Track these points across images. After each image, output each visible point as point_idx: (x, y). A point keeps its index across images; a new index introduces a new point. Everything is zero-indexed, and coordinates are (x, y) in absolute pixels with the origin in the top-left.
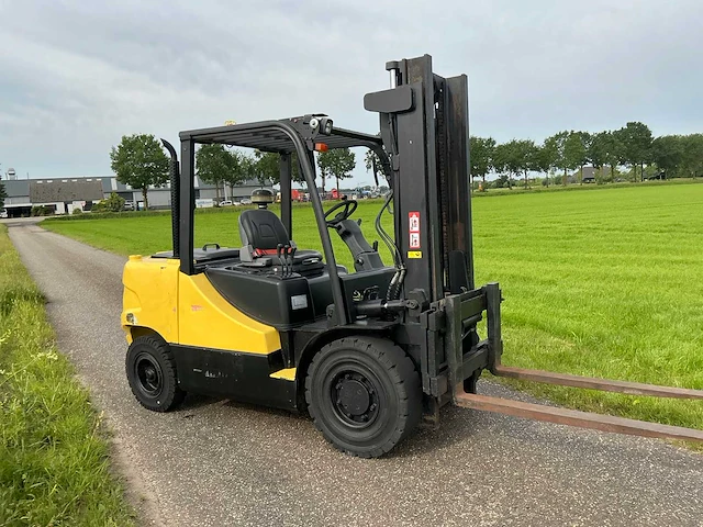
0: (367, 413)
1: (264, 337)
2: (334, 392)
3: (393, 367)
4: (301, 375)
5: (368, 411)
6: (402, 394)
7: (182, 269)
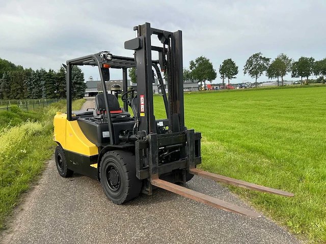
0: (117, 185)
1: (89, 149)
2: (108, 175)
3: (125, 165)
4: (99, 166)
5: (118, 184)
6: (127, 178)
7: (67, 118)
